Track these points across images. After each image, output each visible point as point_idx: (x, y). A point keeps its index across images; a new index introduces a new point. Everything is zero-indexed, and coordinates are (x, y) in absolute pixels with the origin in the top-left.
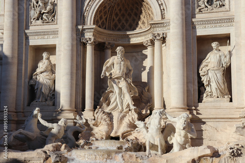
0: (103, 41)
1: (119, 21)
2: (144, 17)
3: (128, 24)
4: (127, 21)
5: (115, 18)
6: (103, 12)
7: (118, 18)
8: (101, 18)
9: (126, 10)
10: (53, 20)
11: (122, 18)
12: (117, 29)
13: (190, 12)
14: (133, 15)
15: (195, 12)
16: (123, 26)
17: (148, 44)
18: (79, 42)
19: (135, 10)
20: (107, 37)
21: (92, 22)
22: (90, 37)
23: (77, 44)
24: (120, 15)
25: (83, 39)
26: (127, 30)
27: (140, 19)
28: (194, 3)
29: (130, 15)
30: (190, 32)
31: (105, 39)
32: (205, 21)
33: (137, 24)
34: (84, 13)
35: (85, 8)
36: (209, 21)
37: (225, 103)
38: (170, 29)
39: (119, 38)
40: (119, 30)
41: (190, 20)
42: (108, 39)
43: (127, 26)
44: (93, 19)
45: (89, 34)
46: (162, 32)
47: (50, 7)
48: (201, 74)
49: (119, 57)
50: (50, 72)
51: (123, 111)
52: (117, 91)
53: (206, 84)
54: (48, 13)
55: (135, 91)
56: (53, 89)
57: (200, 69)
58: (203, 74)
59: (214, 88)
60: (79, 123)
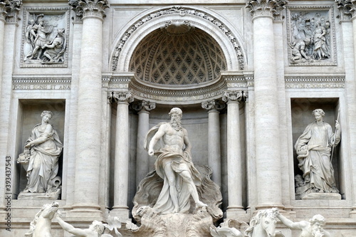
0: (139, 98)
1: (162, 68)
2: (203, 66)
3: (175, 74)
4: (173, 69)
5: (156, 63)
6: (141, 53)
7: (160, 64)
8: (137, 62)
9: (174, 53)
10: (60, 60)
11: (166, 65)
12: (158, 81)
13: (283, 62)
14: (184, 61)
15: (287, 63)
16: (167, 77)
17: (210, 107)
18: (105, 97)
19: (188, 54)
20: (144, 92)
21: (127, 68)
22: (124, 90)
23: (102, 101)
24: (164, 59)
25: (113, 93)
26: (173, 83)
27: (195, 68)
28: (286, 49)
29: (178, 61)
30: (283, 91)
31: (142, 95)
32: (303, 77)
33: (190, 76)
34: (114, 53)
35: (115, 45)
36: (310, 77)
37: (335, 201)
38: (253, 86)
39: (162, 95)
40: (161, 82)
41: (282, 75)
42: (145, 96)
43: (173, 77)
44: (128, 62)
45: (121, 86)
46: (241, 89)
47: (59, 39)
48: (300, 156)
49: (174, 125)
50: (53, 143)
51: (179, 210)
52: (171, 178)
53: (307, 170)
54: (53, 48)
55: (196, 180)
56: (56, 172)
57: (298, 149)
58: (303, 156)
59: (319, 178)
60: (111, 230)
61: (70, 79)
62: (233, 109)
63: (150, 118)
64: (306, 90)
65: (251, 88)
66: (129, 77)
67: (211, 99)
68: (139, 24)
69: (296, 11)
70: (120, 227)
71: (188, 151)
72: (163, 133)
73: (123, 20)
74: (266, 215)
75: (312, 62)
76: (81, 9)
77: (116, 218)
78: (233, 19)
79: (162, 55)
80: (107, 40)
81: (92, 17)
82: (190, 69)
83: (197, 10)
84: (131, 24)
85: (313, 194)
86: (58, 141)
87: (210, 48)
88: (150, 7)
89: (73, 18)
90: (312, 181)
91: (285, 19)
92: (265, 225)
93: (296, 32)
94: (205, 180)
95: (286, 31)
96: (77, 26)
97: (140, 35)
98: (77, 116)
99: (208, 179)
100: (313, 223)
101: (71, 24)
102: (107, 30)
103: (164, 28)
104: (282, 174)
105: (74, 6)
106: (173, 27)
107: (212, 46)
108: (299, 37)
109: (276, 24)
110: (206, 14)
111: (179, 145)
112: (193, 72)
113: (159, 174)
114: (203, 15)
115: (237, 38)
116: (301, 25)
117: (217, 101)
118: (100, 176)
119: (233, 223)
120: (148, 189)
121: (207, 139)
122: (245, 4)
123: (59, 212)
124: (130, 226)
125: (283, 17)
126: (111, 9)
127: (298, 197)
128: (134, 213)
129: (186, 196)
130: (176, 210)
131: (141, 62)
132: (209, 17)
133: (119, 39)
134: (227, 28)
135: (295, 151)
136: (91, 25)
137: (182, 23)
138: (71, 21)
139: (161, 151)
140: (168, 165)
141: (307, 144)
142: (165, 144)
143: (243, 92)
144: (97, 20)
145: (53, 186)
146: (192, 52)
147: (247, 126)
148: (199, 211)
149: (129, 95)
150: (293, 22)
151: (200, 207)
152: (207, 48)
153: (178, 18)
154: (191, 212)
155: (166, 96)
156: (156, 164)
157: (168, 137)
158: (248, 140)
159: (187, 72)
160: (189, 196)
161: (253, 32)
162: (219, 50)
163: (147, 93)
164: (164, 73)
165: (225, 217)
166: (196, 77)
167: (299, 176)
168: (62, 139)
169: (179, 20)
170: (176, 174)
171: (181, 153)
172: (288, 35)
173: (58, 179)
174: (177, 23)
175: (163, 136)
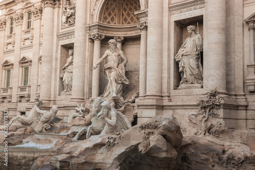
7: (127, 13)
9: (132, 4)
11: (130, 12)
18: (87, 38)
21: (98, 19)
22: (95, 33)
25: (90, 36)
31: (114, 33)
34: (92, 12)
35: (93, 8)
36: (184, 4)
37: (197, 89)
40: (128, 23)
41: (167, 7)
42: (117, 33)
44: (98, 16)
49: (111, 49)
53: (180, 69)
57: (176, 55)
58: (178, 60)
59: (189, 74)
64: (183, 14)
79: (126, 7)
90: (184, 77)
131: (113, 14)
133: (94, 4)
141: (183, 51)
143: (145, 23)
155: (131, 31)
164: (130, 17)
175: (107, 56)
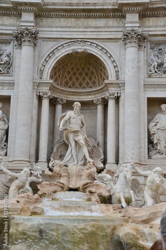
0: (56, 96)
1: (71, 79)
2: (95, 78)
3: (78, 83)
4: (77, 79)
5: (67, 75)
6: (58, 69)
7: (69, 76)
8: (55, 74)
9: (78, 69)
10: (8, 72)
11: (73, 76)
12: (68, 86)
13: (143, 75)
14: (84, 75)
15: (146, 76)
16: (73, 84)
17: (98, 102)
18: (35, 95)
19: (86, 70)
20: (59, 93)
21: (49, 77)
22: (46, 91)
23: (33, 97)
24: (72, 73)
25: (39, 92)
26: (77, 88)
27: (90, 78)
28: (146, 67)
29: (81, 74)
30: (142, 93)
31: (58, 94)
32: (155, 85)
33: (87, 84)
34: (41, 68)
35: (42, 63)
36: (159, 85)
38: (124, 90)
39: (70, 95)
40: (70, 87)
41: (142, 83)
42: (60, 95)
43: (77, 84)
44: (49, 74)
45: (45, 88)
46: (117, 91)
47: (7, 59)
48: (151, 133)
49: (76, 112)
50: (3, 122)
51: (78, 163)
52: (73, 144)
53: (155, 142)
54: (4, 64)
55: (88, 146)
56: (5, 139)
57: (150, 128)
58: (154, 132)
59: (163, 147)
60: (36, 174)
61: (14, 83)
62: (111, 104)
63: (62, 108)
64: (157, 92)
65: (123, 91)
66: (49, 83)
67: (99, 98)
68: (56, 50)
69: (153, 43)
70: (41, 173)
71: (84, 128)
72: (69, 117)
73: (47, 47)
74: (127, 167)
75: (161, 75)
76: (21, 40)
77: (39, 167)
78: (114, 48)
79: (71, 70)
80: (37, 60)
81: (27, 45)
82: (87, 79)
83: (92, 43)
84: (51, 50)
85: (159, 156)
86: (6, 121)
87: (99, 67)
88: (63, 40)
89: (16, 46)
90: (158, 148)
91: (146, 48)
92: (126, 173)
93: (152, 57)
94: (94, 146)
95: (146, 55)
96: (18, 50)
97: (57, 57)
98: (17, 106)
99: (96, 145)
100: (155, 172)
101: (15, 49)
102: (37, 53)
103: (71, 53)
104: (140, 143)
105: (17, 38)
106: (77, 53)
107: (101, 65)
108: (154, 59)
109: (140, 52)
110: (97, 45)
111: (78, 124)
112: (89, 81)
113: (66, 142)
114: (95, 45)
115: (116, 60)
116: (156, 52)
117: (103, 99)
118: (30, 142)
119: (109, 172)
120: (60, 151)
121: (96, 122)
122: (121, 39)
123: (2, 163)
124: (48, 172)
125: (145, 47)
126: (40, 41)
127: (150, 157)
128: (50, 164)
129: (82, 155)
130: (75, 163)
131: (58, 74)
132: (99, 47)
133: (44, 60)
134: (110, 54)
135: (148, 130)
136: (26, 50)
137: (83, 50)
138: (15, 47)
139: (67, 128)
140: (71, 136)
141: (156, 125)
142: (70, 123)
143: (118, 93)
144: (30, 47)
145: (3, 148)
146: (89, 69)
147: (120, 114)
148: (88, 164)
149: (49, 94)
150: (151, 50)
151: (89, 162)
152: (98, 66)
153: (80, 47)
154: (85, 164)
155: (73, 95)
156: (64, 136)
157: (72, 119)
158: (120, 122)
159: (86, 81)
160: (83, 155)
161: (125, 56)
162: (105, 68)
163: (61, 93)
164: (72, 82)
165: (104, 168)
166: (91, 84)
167: (151, 145)
168: (8, 120)
169: (81, 49)
170: (76, 142)
171: (79, 129)
172: (147, 59)
173: (5, 144)
174: (79, 50)
175: (69, 119)
